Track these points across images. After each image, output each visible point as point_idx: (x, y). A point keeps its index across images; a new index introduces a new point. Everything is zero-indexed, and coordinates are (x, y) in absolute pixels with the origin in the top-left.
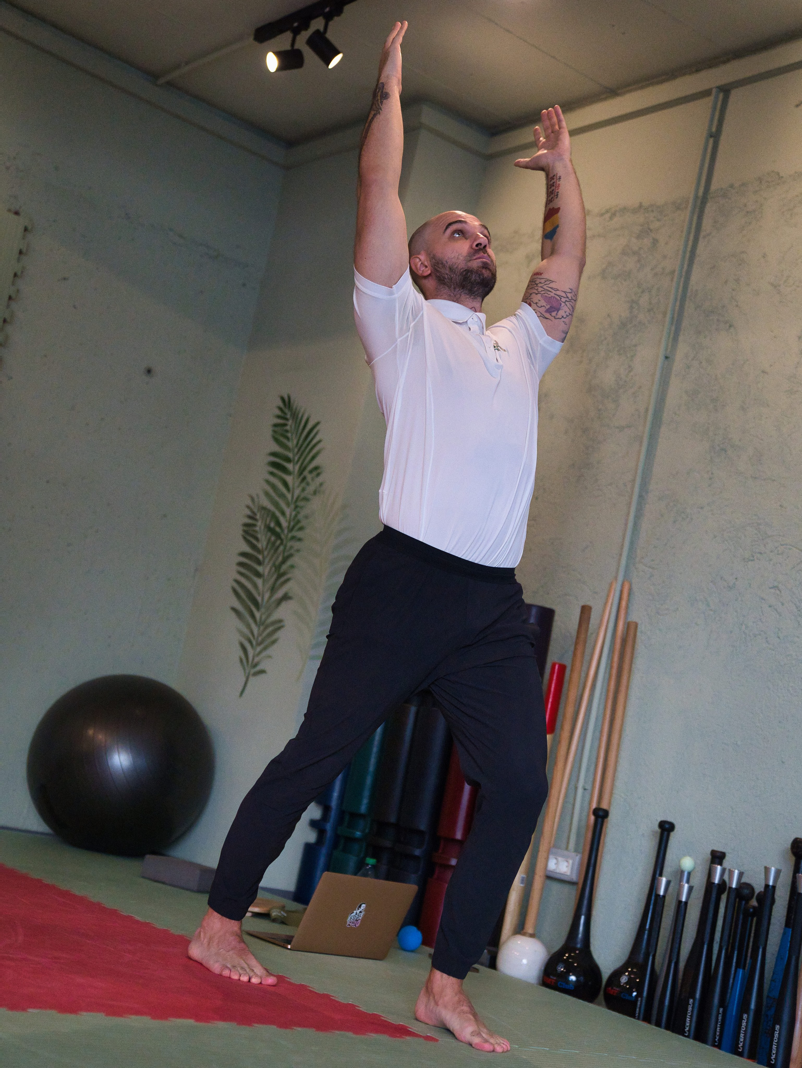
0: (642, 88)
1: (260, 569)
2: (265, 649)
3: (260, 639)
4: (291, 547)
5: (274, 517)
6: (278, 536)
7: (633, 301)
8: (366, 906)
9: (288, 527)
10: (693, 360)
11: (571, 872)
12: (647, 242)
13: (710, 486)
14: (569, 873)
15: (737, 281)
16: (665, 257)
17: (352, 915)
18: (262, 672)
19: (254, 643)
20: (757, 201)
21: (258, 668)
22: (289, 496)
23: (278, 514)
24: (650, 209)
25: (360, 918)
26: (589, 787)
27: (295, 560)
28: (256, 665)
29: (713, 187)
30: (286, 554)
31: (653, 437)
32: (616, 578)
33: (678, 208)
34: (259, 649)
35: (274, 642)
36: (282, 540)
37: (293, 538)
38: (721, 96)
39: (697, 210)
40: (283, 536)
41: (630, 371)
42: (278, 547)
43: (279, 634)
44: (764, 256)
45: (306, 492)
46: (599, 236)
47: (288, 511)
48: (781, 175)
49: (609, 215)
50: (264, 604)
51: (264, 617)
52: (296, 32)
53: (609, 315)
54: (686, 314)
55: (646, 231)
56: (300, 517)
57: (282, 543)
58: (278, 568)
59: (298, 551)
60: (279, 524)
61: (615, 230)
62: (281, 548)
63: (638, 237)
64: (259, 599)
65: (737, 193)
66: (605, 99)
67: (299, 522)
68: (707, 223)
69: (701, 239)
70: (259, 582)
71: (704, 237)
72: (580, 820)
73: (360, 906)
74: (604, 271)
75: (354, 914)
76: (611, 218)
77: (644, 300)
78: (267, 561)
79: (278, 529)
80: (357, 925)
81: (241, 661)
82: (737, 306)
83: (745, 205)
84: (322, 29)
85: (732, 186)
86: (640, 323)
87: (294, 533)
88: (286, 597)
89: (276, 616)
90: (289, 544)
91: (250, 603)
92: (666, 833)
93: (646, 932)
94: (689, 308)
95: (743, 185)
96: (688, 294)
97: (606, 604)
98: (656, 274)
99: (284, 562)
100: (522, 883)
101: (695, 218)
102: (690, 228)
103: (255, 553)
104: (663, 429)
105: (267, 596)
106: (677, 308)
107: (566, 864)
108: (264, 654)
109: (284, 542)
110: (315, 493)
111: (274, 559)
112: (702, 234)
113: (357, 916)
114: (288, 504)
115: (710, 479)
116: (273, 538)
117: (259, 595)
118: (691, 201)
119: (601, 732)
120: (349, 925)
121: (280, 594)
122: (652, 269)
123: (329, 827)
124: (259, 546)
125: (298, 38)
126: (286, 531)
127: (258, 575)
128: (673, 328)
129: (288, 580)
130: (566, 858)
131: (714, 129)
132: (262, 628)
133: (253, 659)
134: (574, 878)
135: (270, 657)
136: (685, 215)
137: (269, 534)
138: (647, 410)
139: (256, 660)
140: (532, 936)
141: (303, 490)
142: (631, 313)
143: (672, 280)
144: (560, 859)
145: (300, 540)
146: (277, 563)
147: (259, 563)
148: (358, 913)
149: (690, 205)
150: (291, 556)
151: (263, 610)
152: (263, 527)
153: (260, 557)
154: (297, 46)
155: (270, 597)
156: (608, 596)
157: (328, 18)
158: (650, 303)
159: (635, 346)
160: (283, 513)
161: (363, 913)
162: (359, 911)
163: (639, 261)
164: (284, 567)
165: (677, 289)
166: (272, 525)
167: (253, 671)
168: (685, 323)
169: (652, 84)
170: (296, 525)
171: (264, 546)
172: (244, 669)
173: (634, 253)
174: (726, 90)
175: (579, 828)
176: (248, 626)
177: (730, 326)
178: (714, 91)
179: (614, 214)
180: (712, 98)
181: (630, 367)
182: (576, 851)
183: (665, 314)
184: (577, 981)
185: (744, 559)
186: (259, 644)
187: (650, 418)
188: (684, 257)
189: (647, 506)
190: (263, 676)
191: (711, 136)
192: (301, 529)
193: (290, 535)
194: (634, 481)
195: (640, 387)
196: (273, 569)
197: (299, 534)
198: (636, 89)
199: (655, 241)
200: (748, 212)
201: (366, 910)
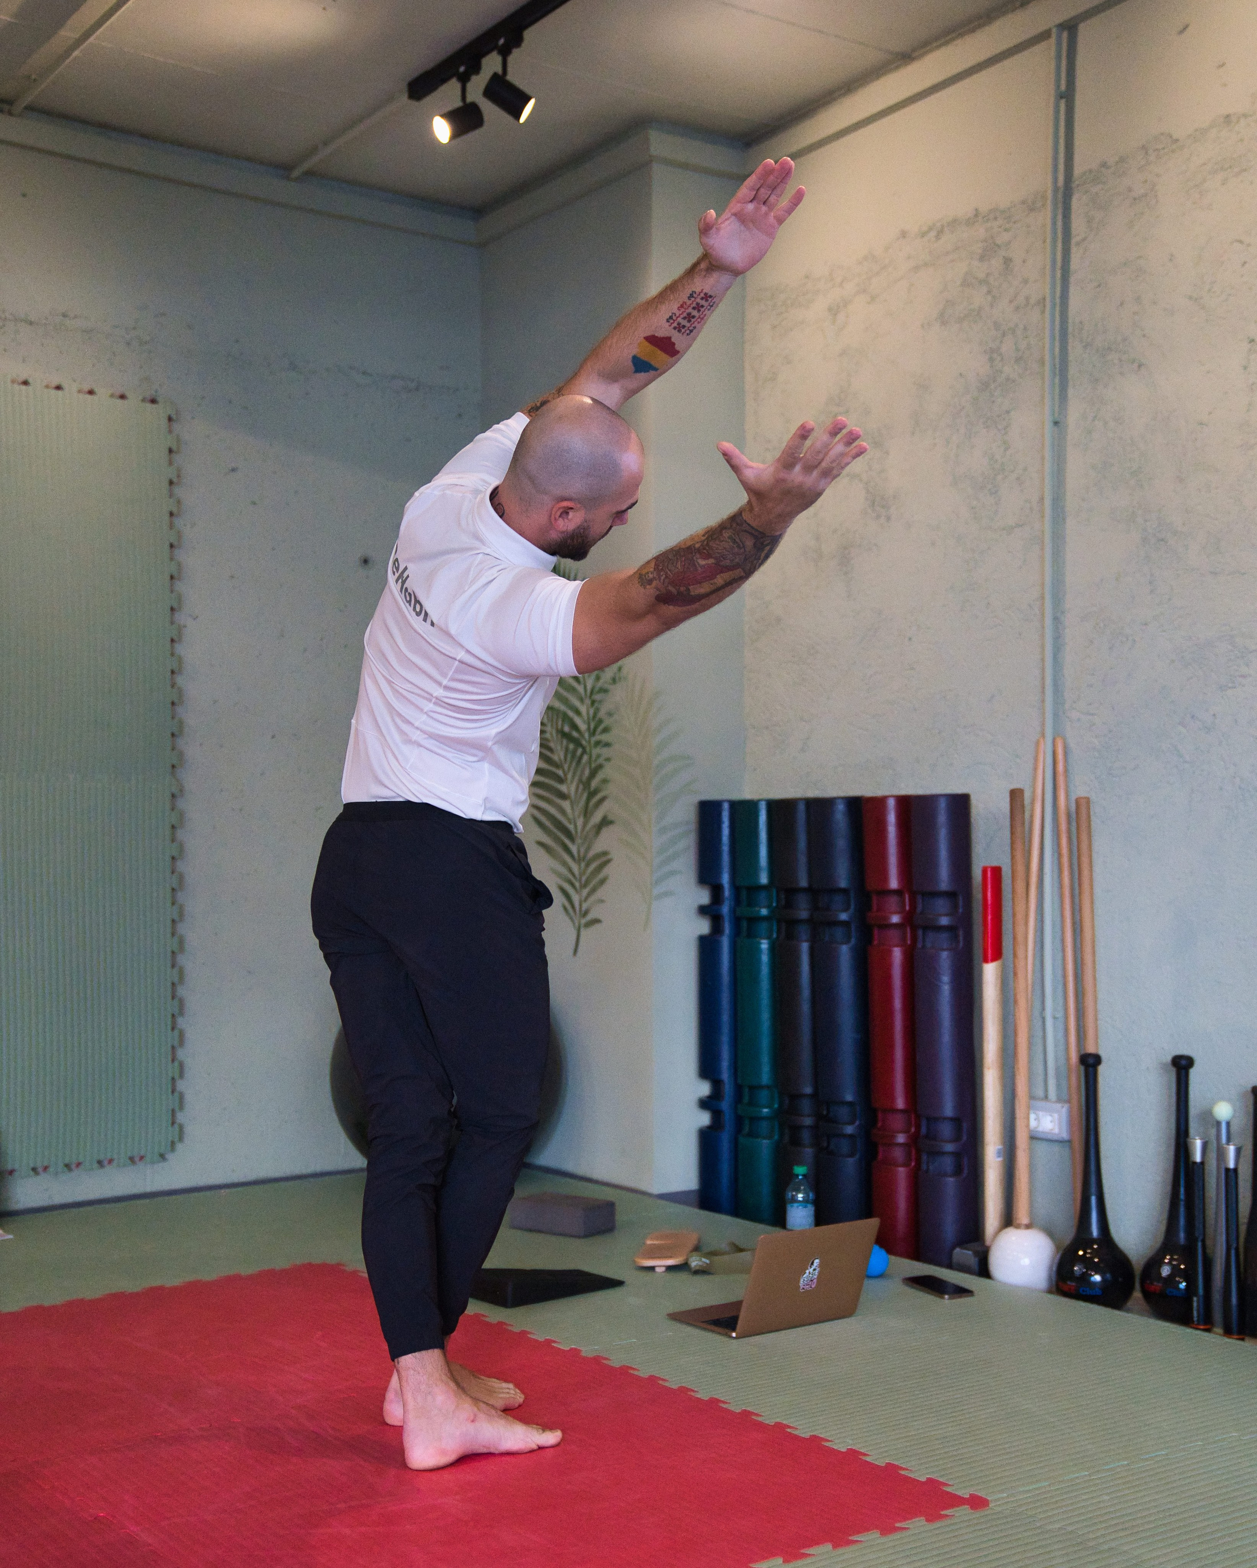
0: (946, 43)
1: (563, 788)
2: (593, 890)
3: (584, 879)
4: (599, 756)
5: (565, 717)
6: (577, 743)
7: (992, 351)
8: (820, 1260)
9: (589, 728)
10: (1093, 420)
11: (1060, 1128)
12: (996, 263)
13: (1152, 592)
14: (1056, 1131)
15: (1138, 300)
16: (1026, 281)
17: (804, 1276)
18: (597, 921)
19: (577, 884)
20: (1146, 181)
21: (590, 917)
22: (580, 689)
23: (571, 714)
24: (992, 216)
25: (815, 1277)
26: (1060, 1014)
27: (607, 771)
28: (586, 913)
29: (1077, 171)
30: (593, 765)
31: (1058, 537)
32: (1043, 735)
33: (1032, 210)
34: (585, 892)
35: (603, 882)
36: (584, 748)
37: (598, 743)
38: (1065, 35)
39: (1060, 205)
40: (584, 743)
41: (1006, 449)
42: (580, 758)
43: (605, 871)
44: (1172, 258)
45: (601, 681)
46: (926, 265)
47: (583, 709)
48: (1174, 137)
49: (933, 234)
50: (579, 834)
51: (582, 850)
52: (464, 79)
53: (961, 374)
54: (1071, 357)
55: (990, 249)
56: (602, 714)
57: (584, 752)
58: (587, 784)
59: (608, 759)
60: (574, 727)
61: (948, 253)
62: (585, 758)
63: (982, 258)
64: (571, 827)
65: (1114, 174)
66: (897, 68)
67: (600, 721)
68: (1078, 225)
69: (1074, 249)
70: (566, 805)
71: (1078, 244)
72: (1056, 1060)
73: (812, 1264)
74: (942, 314)
75: (807, 1274)
76: (938, 237)
77: (1007, 347)
78: (569, 776)
79: (575, 734)
80: (813, 1286)
81: (565, 909)
82: (1144, 336)
83: (1130, 190)
84: (499, 70)
85: (1104, 165)
86: (1008, 379)
87: (597, 737)
88: (606, 822)
89: (598, 846)
90: (596, 751)
91: (559, 834)
92: (1183, 1072)
93: (1182, 1203)
94: (1075, 350)
95: (1122, 160)
96: (1070, 329)
97: (1035, 769)
98: (1017, 308)
99: (593, 774)
100: (999, 1157)
101: (1060, 217)
102: (1054, 232)
103: (553, 769)
104: (1071, 524)
105: (580, 822)
106: (1057, 350)
107: (1049, 1118)
108: (592, 898)
109: (588, 750)
110: (614, 681)
111: (578, 773)
112: (1074, 241)
113: (811, 1276)
114: (582, 700)
115: (1150, 583)
116: (571, 746)
117: (570, 823)
118: (1050, 194)
119: (1063, 941)
120: (803, 1289)
121: (597, 818)
122: (1011, 302)
123: (725, 1105)
124: (555, 758)
125: (470, 86)
126: (587, 735)
127: (563, 796)
128: (1057, 380)
129: (603, 799)
130: (1050, 1111)
131: (1063, 87)
132: (583, 865)
133: (581, 905)
134: (1065, 1135)
135: (602, 901)
136: (1044, 217)
137: (565, 742)
138: (1042, 499)
139: (585, 906)
140: (1028, 1227)
141: (598, 678)
142: (991, 367)
143: (1043, 312)
144: (1041, 1113)
145: (607, 745)
146: (584, 778)
147: (561, 781)
148: (812, 1272)
149: (1049, 202)
150: (600, 767)
151: (579, 841)
152: (554, 734)
153: (560, 773)
154: (469, 99)
155: (585, 825)
156: (1036, 759)
157: (505, 52)
158: (1017, 350)
159: (1008, 412)
160: (578, 712)
161: (818, 1270)
162: (812, 1269)
163: (989, 292)
164: (594, 784)
165: (1053, 321)
166: (567, 729)
167: (583, 921)
168: (1073, 370)
169: (961, 35)
170: (598, 725)
171: (562, 757)
172: (571, 919)
173: (981, 282)
174: (1070, 27)
175: (1057, 1069)
176: (564, 864)
177: (1140, 366)
178: (1054, 30)
179: (940, 232)
180: (1053, 40)
181: (1005, 443)
182: (1059, 1100)
183: (1042, 362)
184: (1104, 1280)
185: (1221, 687)
186: (585, 886)
187: (1048, 511)
188: (1053, 277)
189: (1067, 631)
190: (597, 926)
191: (1061, 97)
192: (606, 730)
193: (593, 739)
194: (1042, 598)
195: (1025, 469)
196: (581, 787)
197: (604, 737)
198: (938, 47)
199: (1007, 261)
200: (1135, 199)
201: (820, 1266)
